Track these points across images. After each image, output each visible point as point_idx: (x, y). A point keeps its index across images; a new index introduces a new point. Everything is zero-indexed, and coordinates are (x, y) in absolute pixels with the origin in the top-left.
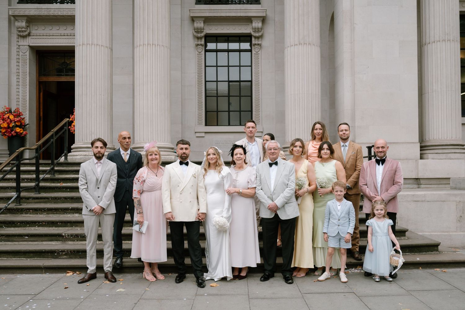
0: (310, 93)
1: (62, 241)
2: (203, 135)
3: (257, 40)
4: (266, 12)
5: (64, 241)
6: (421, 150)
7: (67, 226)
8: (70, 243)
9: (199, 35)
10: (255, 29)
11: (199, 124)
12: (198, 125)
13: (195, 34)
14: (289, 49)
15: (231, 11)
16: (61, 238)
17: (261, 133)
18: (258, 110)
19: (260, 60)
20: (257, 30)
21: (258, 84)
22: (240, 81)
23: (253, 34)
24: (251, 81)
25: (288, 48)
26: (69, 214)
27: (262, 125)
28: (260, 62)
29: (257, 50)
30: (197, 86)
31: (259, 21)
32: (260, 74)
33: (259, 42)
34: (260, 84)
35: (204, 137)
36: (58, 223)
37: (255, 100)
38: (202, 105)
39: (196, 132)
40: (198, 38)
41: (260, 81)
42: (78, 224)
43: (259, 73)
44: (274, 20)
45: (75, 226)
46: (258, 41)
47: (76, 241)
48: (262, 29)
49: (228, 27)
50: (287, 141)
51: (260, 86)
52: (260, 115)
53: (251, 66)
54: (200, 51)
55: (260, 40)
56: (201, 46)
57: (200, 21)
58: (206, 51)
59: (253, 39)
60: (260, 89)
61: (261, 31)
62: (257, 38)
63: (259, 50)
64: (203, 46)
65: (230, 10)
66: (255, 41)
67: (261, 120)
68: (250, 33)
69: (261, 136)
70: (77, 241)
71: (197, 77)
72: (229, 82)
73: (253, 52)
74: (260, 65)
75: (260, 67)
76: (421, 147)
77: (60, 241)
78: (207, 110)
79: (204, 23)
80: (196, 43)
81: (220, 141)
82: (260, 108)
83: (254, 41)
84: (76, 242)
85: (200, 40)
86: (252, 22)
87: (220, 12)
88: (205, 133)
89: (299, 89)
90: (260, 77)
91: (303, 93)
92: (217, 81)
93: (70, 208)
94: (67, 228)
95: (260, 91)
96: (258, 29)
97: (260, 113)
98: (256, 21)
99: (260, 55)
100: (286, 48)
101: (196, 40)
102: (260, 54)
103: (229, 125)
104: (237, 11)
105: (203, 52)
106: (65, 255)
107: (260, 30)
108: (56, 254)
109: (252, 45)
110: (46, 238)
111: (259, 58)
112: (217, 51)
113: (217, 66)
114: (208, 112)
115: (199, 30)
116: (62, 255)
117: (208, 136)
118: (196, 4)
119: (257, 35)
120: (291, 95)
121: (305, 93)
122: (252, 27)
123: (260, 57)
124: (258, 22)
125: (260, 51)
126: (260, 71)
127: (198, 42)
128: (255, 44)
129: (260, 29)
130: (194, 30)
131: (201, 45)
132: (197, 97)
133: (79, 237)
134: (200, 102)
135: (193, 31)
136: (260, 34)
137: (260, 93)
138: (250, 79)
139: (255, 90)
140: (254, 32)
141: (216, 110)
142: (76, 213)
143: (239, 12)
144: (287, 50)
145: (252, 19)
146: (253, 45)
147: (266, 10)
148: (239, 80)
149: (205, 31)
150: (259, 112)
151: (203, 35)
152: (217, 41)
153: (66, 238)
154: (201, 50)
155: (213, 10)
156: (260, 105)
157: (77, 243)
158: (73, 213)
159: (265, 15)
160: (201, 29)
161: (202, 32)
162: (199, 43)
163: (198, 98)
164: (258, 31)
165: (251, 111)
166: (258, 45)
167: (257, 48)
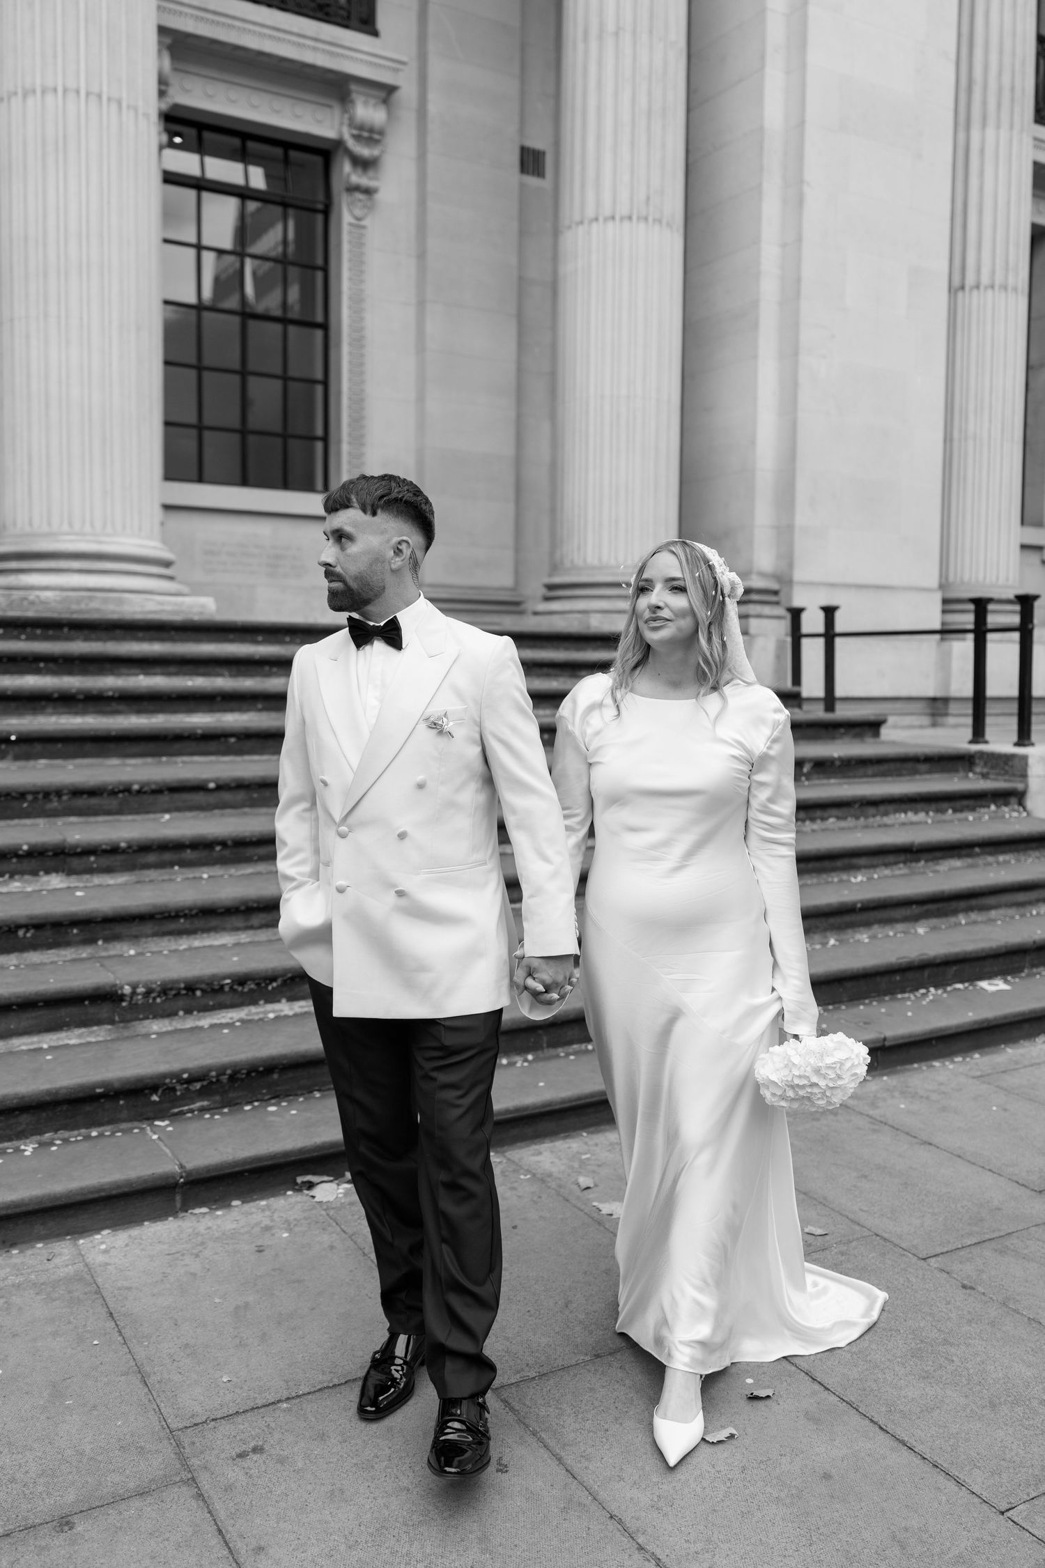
1: (112, 1022)
3: (359, 171)
4: (402, 72)
5: (121, 1021)
6: (944, 612)
7: (67, 944)
8: (157, 1026)
10: (361, 128)
16: (104, 1010)
18: (359, 439)
19: (368, 249)
20: (366, 134)
21: (359, 342)
22: (284, 321)
23: (351, 144)
24: (323, 326)
26: (12, 877)
28: (367, 259)
29: (358, 212)
31: (375, 101)
32: (368, 304)
33: (369, 181)
34: (368, 341)
36: (21, 933)
37: (350, 399)
42: (119, 929)
43: (363, 300)
45: (107, 940)
46: (364, 177)
47: (181, 1013)
48: (383, 133)
49: (256, 98)
52: (367, 459)
53: (324, 269)
55: (371, 173)
59: (348, 166)
60: (368, 359)
61: (377, 142)
62: (363, 164)
63: (366, 210)
65: (278, 30)
66: (354, 173)
68: (340, 142)
70: (188, 1012)
72: (245, 315)
73: (346, 215)
74: (367, 268)
75: (367, 277)
76: (945, 601)
77: (99, 1022)
79: (173, 58)
81: (221, 544)
82: (367, 431)
84: (183, 1018)
90: (368, 316)
92: (199, 308)
93: (25, 847)
94: (68, 953)
95: (368, 368)
96: (371, 130)
98: (364, 99)
99: (368, 233)
102: (370, 229)
103: (245, 482)
104: (301, 41)
106: (202, 1093)
107: (376, 136)
108: (155, 1098)
110: (27, 1019)
111: (363, 244)
112: (199, 185)
113: (199, 247)
116: (189, 1097)
119: (361, 151)
122: (349, 116)
123: (368, 240)
124: (373, 105)
125: (369, 218)
126: (368, 293)
128: (346, 187)
129: (378, 134)
133: (198, 993)
136: (374, 152)
137: (368, 377)
138: (320, 319)
139: (351, 362)
140: (357, 138)
142: (47, 872)
143: (309, 47)
145: (353, 87)
146: (342, 188)
147: (406, 64)
148: (279, 313)
149: (172, 92)
152: (201, 148)
153: (133, 1007)
157: (190, 1023)
158: (35, 873)
159: (393, 82)
164: (369, 141)
165: (325, 440)
166: (366, 191)
167: (360, 200)
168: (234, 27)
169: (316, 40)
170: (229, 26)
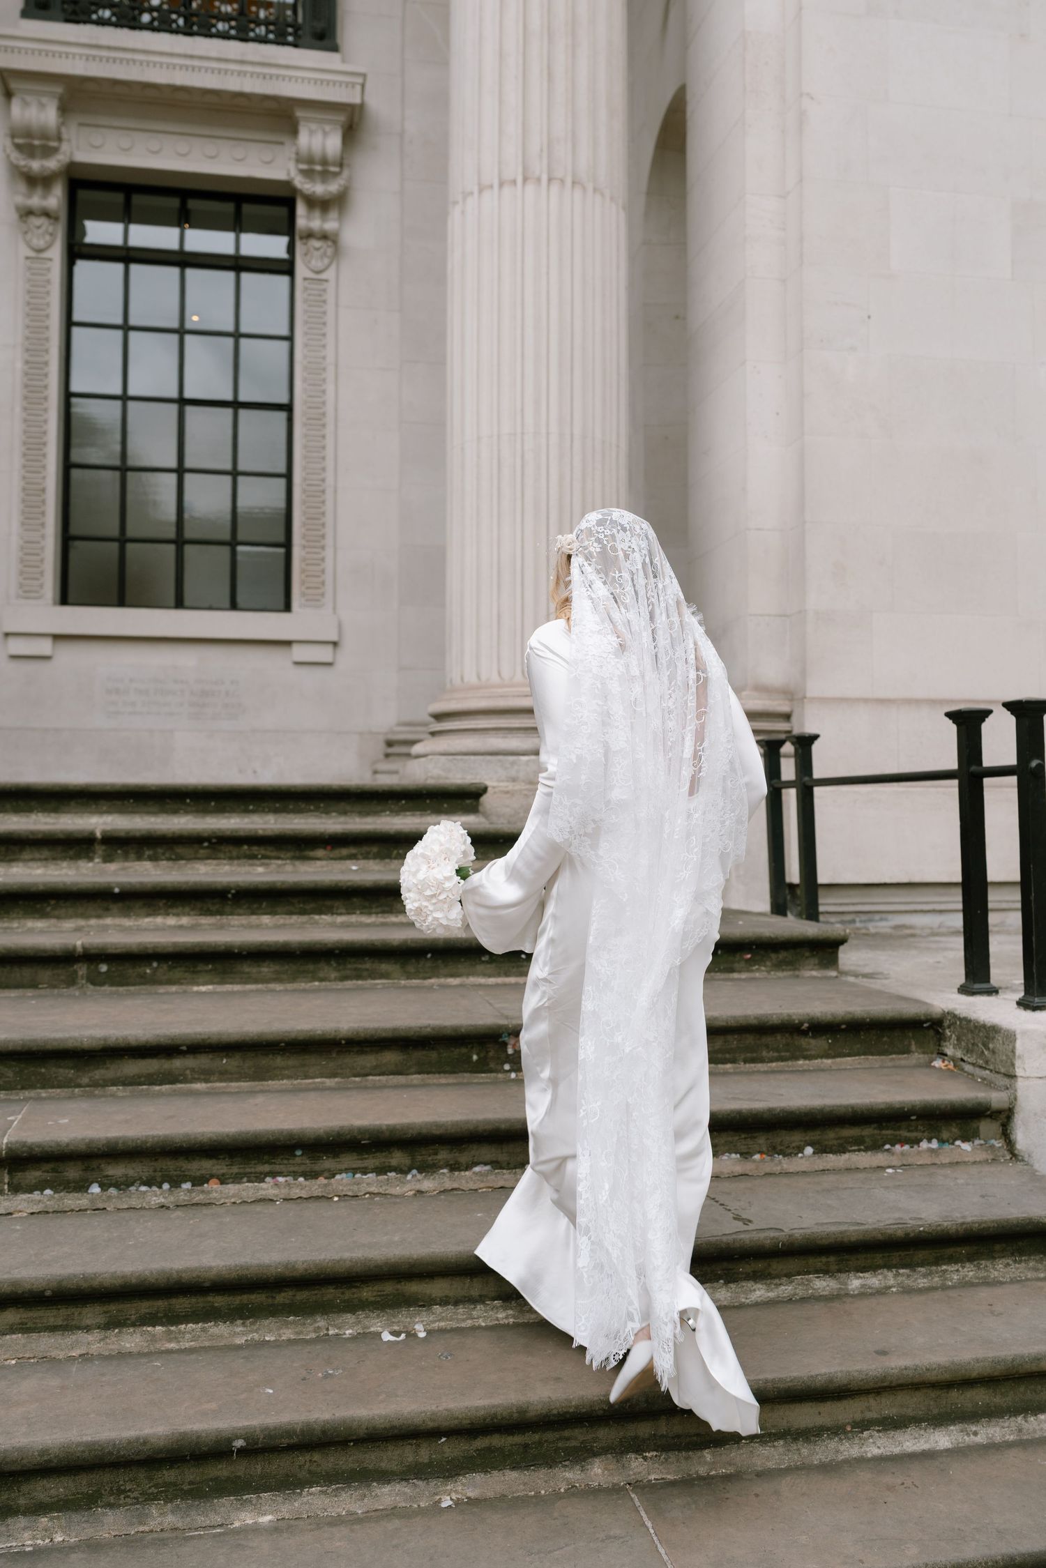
0: (577, 431)
2: (45, 647)
3: (317, 213)
4: (363, 86)
9: (36, 165)
10: (310, 160)
11: (28, 592)
12: (18, 597)
13: (16, 156)
14: (471, 202)
15: (196, 63)
17: (330, 648)
18: (317, 542)
19: (330, 307)
20: (318, 168)
21: (318, 421)
22: (236, 405)
23: (300, 183)
24: (288, 408)
25: (464, 199)
27: (334, 608)
28: (330, 318)
29: (317, 264)
30: (18, 409)
31: (327, 128)
32: (330, 375)
33: (330, 225)
34: (329, 419)
35: (47, 658)
37: (304, 491)
38: (44, 502)
39: (7, 635)
40: (34, 181)
41: (329, 409)
43: (324, 369)
44: (402, 135)
46: (324, 220)
48: (341, 165)
49: (182, 145)
50: (457, 681)
51: (329, 430)
52: (329, 565)
53: (290, 338)
54: (41, 243)
55: (333, 214)
56: (42, 221)
57: (44, 100)
58: (77, 251)
59: (301, 209)
60: (329, 442)
61: (336, 175)
62: (322, 205)
63: (326, 261)
64: (56, 219)
65: (192, 57)
66: (309, 218)
67: (329, 588)
68: (288, 184)
69: (329, 664)
71: (19, 365)
72: (183, 402)
73: (301, 270)
74: (330, 330)
75: (330, 340)
78: (74, 530)
79: (64, 109)
80: (20, 199)
81: (131, 680)
82: (329, 531)
83: (304, 219)
85: (39, 191)
86: (294, 132)
87: (141, 63)
88: (57, 638)
89: (522, 410)
90: (330, 388)
91: (544, 431)
92: (124, 398)
95: (329, 452)
96: (324, 162)
97: (329, 553)
98: (313, 126)
99: (330, 287)
100: (455, 203)
101: (22, 187)
102: (332, 283)
103: (179, 604)
104: (223, 66)
105: (56, 253)
107: (333, 169)
109: (297, 238)
111: (324, 302)
112: (127, 256)
113: (126, 328)
114: (77, 543)
115: (37, 142)
117: (68, 656)
118: (25, 14)
119: (318, 189)
120: (479, 439)
121: (554, 428)
122: (294, 149)
123: (330, 296)
124: (325, 134)
125: (333, 267)
126: (330, 358)
127: (29, 196)
128: (310, 235)
129: (334, 165)
130: (13, 136)
131: (46, 214)
132: (18, 461)
134: (31, 492)
135: (8, 142)
136: (333, 187)
137: (329, 463)
138: (284, 399)
139: (305, 447)
140: (309, 174)
141: (115, 531)
143: (233, 72)
144: (463, 212)
145: (299, 113)
146: (301, 238)
147: (364, 76)
148: (229, 396)
149: (65, 147)
150: (323, 548)
151: (52, 164)
152: (127, 215)
154: (48, 238)
155: (109, 48)
156: (329, 519)
159: (357, 100)
160: (44, 136)
161: (48, 152)
162: (36, 201)
163: (24, 466)
164: (325, 176)
165: (287, 545)
166: (324, 237)
167: (318, 249)
168: (134, 61)
169: (242, 62)
170: (128, 61)
